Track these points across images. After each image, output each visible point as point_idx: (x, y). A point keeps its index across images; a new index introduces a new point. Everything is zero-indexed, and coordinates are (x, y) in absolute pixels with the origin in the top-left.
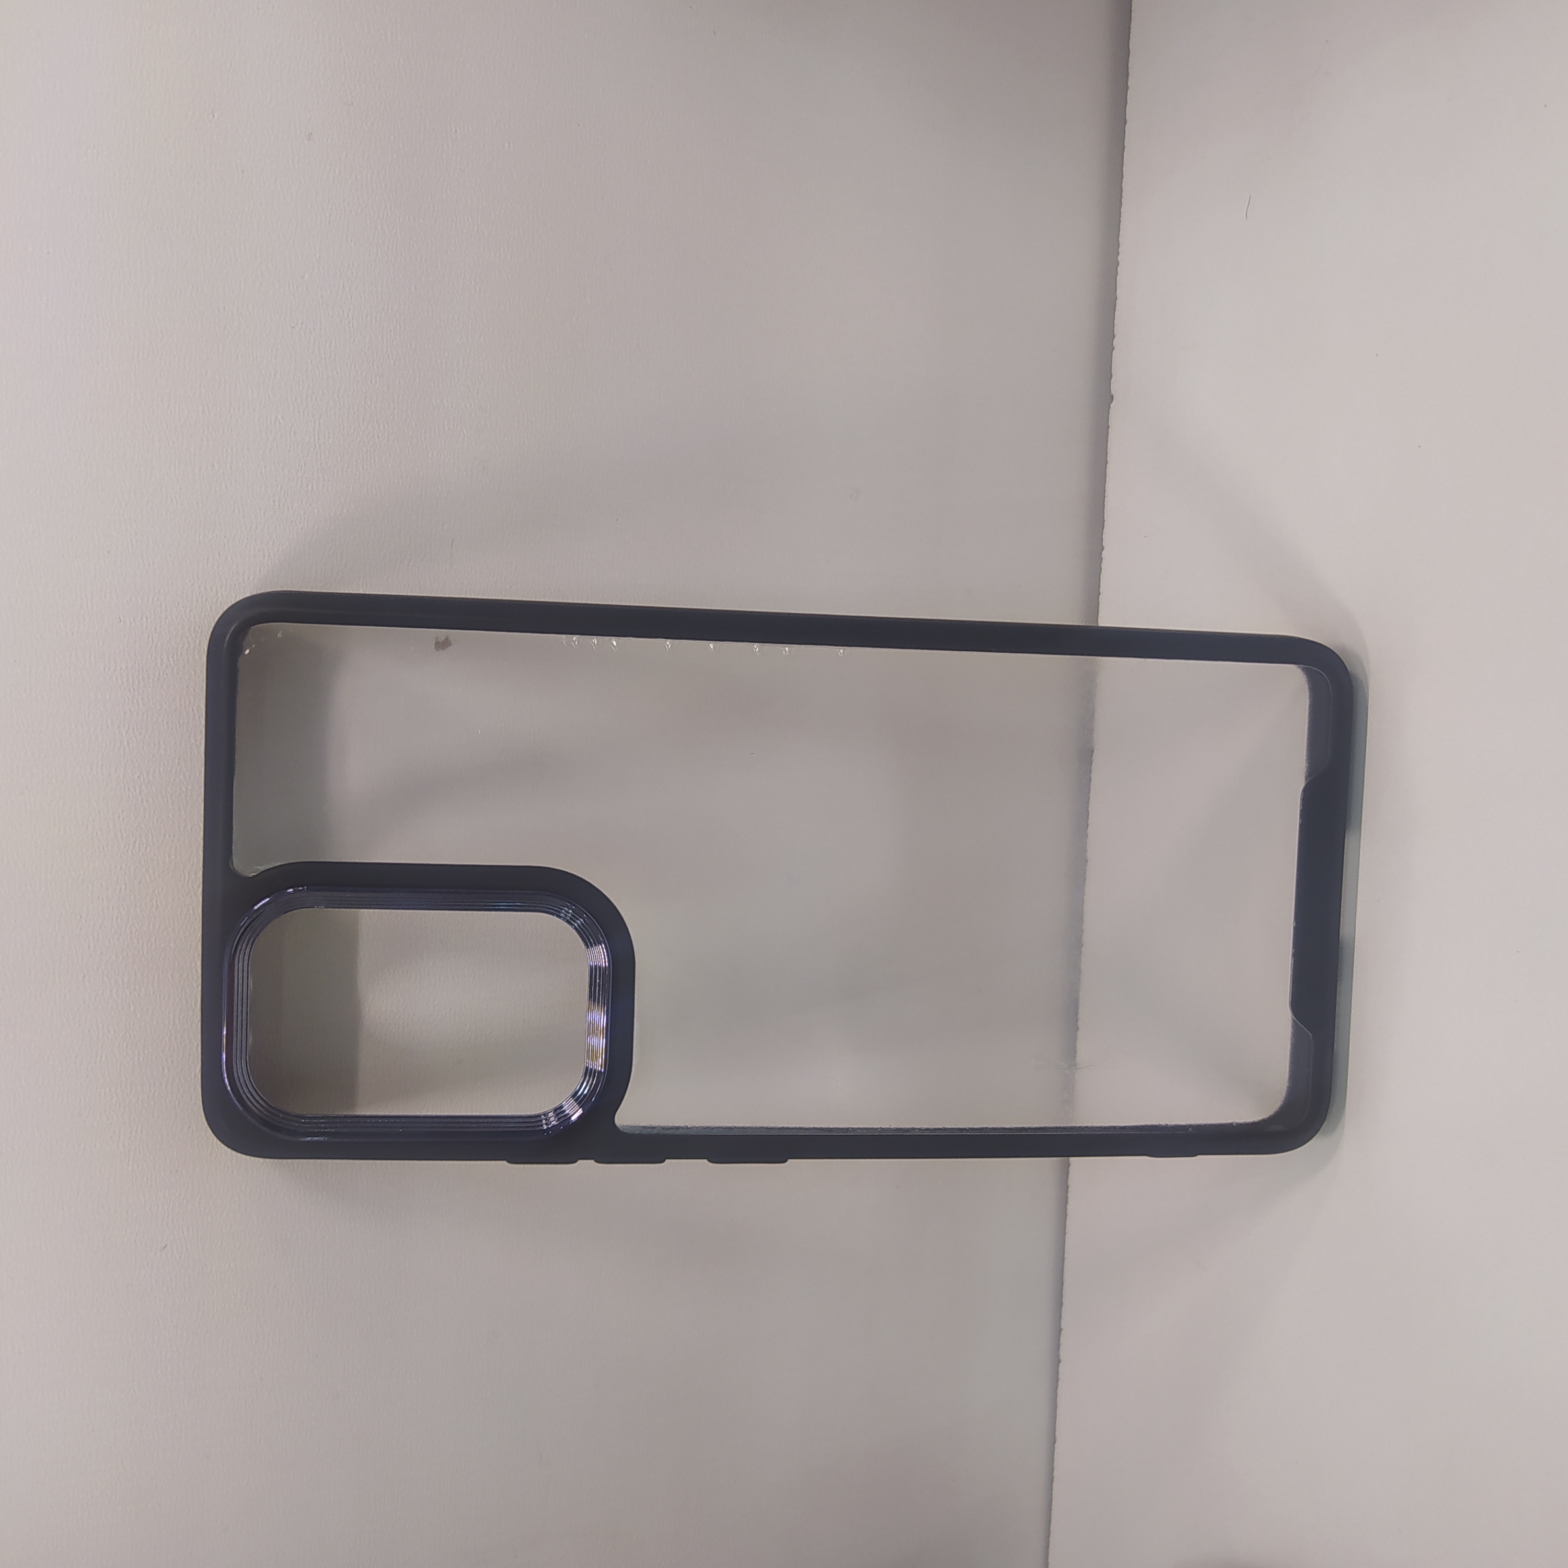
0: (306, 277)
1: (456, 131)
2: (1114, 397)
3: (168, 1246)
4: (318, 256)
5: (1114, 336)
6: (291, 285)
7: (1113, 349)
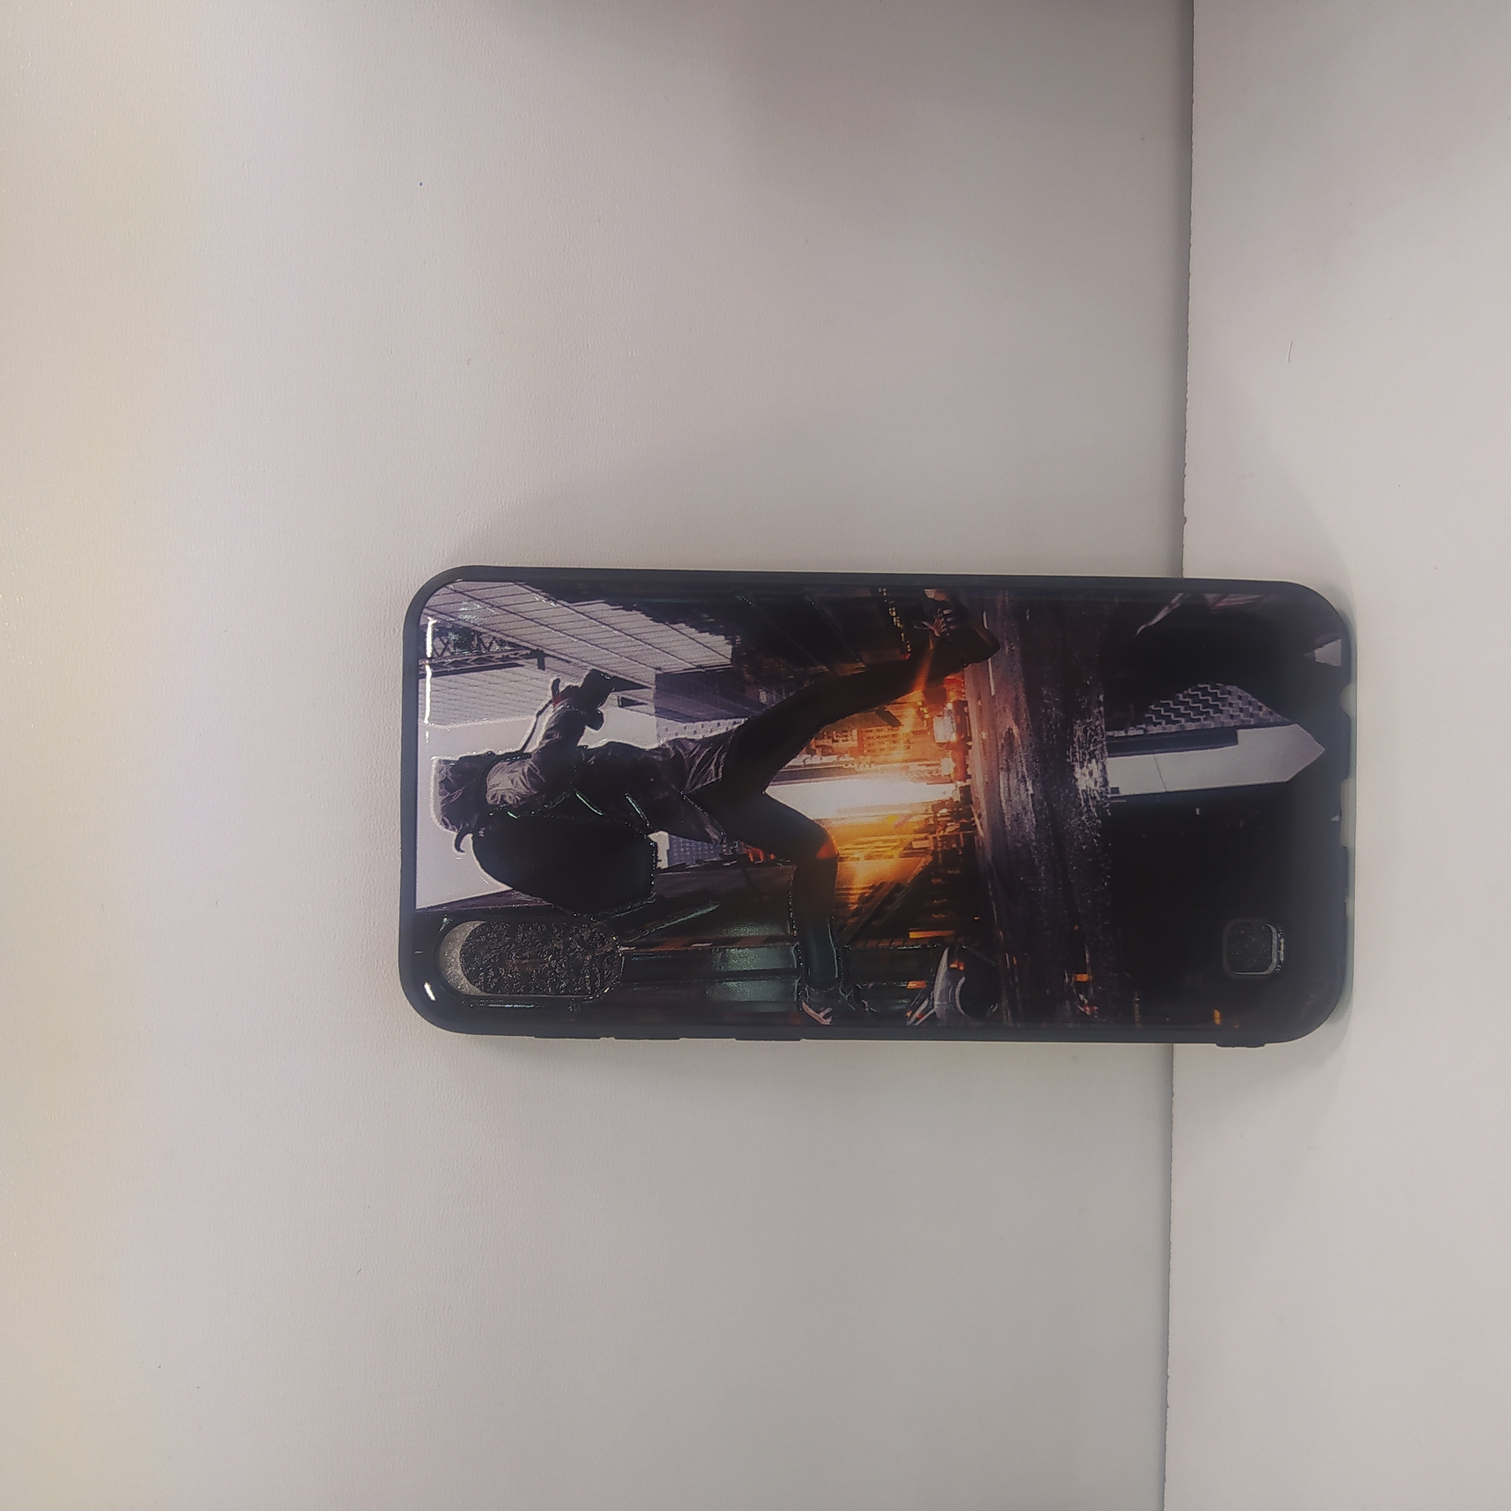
1: (588, 345)
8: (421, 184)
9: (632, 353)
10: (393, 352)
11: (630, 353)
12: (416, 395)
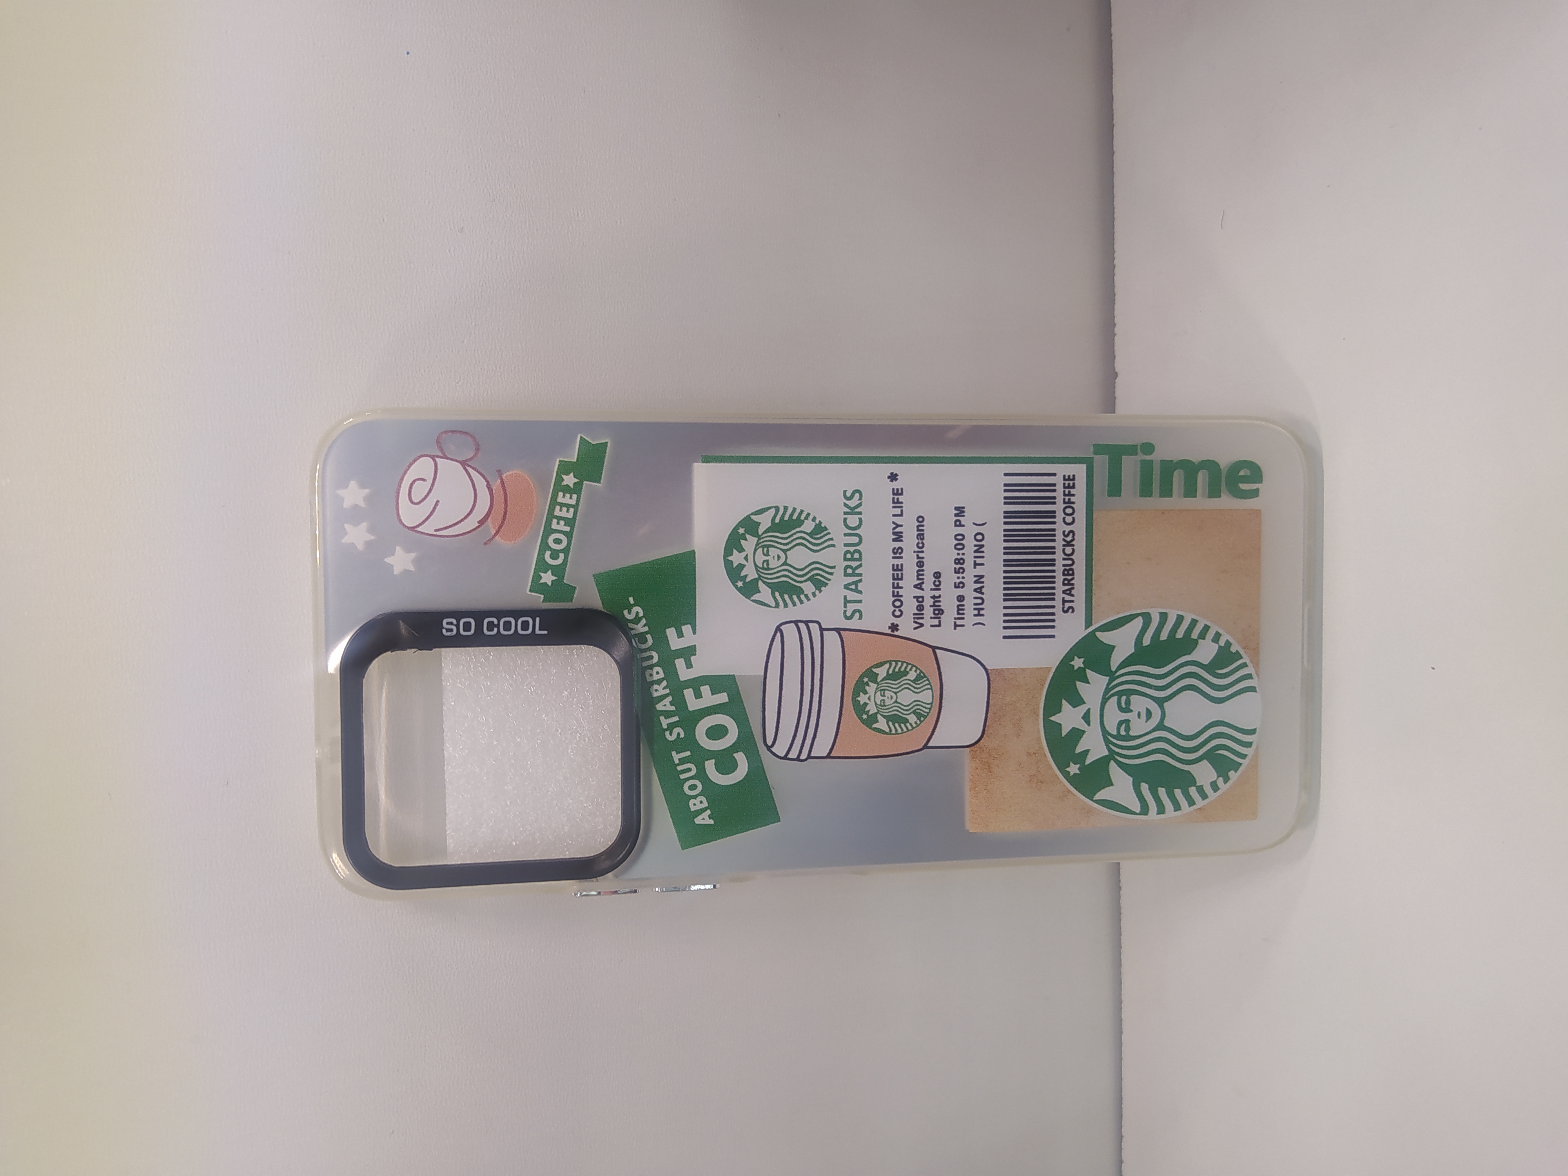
0: (465, 341)
2: (1118, 374)
4: (473, 324)
5: (1115, 325)
6: (454, 350)
7: (1115, 335)
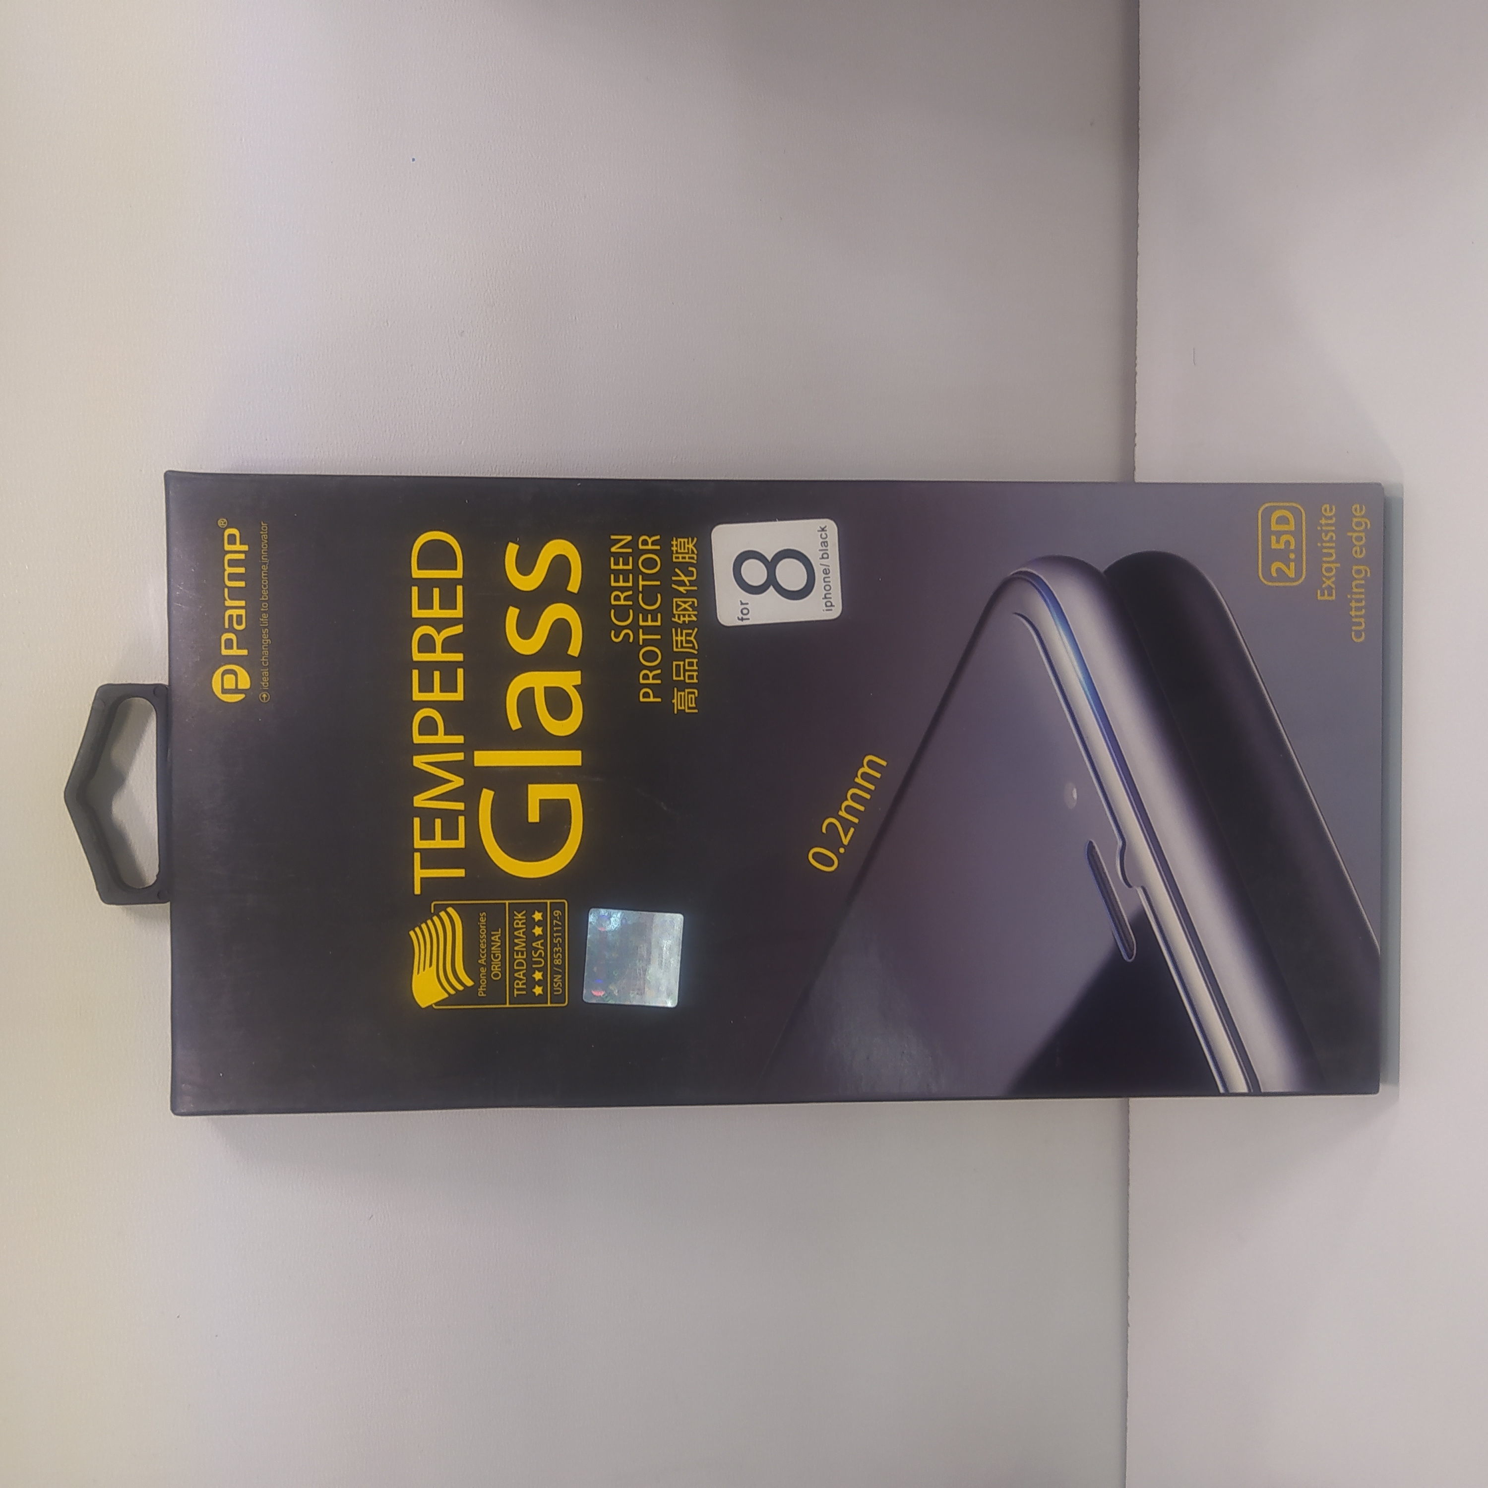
1: (576, 318)
3: (374, 1217)
8: (413, 160)
9: (618, 326)
10: (389, 324)
11: (616, 326)
12: (412, 366)
